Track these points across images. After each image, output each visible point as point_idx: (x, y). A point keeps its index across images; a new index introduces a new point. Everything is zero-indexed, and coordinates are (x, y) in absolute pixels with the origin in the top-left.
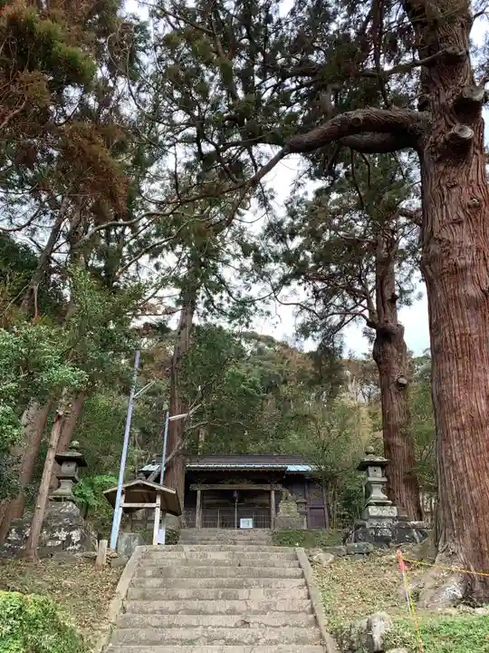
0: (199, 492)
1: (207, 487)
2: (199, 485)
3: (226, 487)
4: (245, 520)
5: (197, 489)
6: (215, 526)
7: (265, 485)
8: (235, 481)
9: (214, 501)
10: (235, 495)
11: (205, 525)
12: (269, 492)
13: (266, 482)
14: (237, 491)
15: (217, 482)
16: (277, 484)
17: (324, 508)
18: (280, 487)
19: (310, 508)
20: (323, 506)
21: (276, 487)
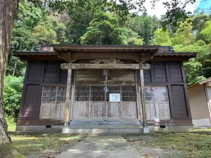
0: (70, 71)
1: (78, 66)
2: (70, 64)
3: (96, 66)
4: (113, 94)
5: (67, 67)
6: (87, 99)
7: (134, 65)
8: (104, 61)
9: (87, 79)
10: (105, 73)
11: (77, 99)
12: (139, 71)
13: (135, 62)
14: (107, 69)
15: (87, 61)
16: (146, 64)
17: (183, 85)
18: (149, 67)
19: (171, 85)
20: (182, 84)
21: (145, 66)
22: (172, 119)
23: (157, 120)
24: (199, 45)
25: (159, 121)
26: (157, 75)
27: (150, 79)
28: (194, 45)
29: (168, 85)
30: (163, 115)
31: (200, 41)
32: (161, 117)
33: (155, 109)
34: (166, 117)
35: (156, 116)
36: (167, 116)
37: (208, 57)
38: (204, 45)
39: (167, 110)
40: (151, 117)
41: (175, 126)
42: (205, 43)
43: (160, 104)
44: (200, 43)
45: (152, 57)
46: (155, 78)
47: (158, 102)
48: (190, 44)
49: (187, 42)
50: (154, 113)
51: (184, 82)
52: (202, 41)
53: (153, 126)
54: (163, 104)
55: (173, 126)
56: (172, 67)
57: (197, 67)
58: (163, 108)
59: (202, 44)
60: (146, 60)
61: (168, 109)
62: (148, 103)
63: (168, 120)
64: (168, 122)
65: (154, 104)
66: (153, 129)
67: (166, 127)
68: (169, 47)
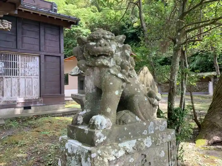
16: (4, 20)
17: (60, 57)
18: (9, 26)
19: (45, 55)
20: (59, 55)
21: (2, 24)
22: (41, 98)
23: (21, 100)
24: (92, 11)
25: (23, 101)
26: (26, 40)
27: (15, 43)
28: (88, 10)
29: (41, 55)
30: (30, 93)
31: (94, 7)
32: (27, 96)
33: (19, 86)
34: (33, 95)
35: (19, 95)
36: (35, 94)
37: (98, 25)
38: (96, 13)
39: (36, 87)
40: (11, 96)
41: (44, 105)
42: (98, 11)
43: (27, 79)
44: (93, 9)
45: (16, 12)
46: (24, 44)
47: (24, 77)
48: (84, 7)
49: (82, 4)
50: (17, 91)
51: (61, 53)
52: (96, 7)
53: (13, 109)
54: (30, 79)
55: (41, 106)
56: (48, 31)
57: (87, 34)
58: (31, 84)
59: (95, 11)
60: (5, 14)
61: (38, 86)
62: (10, 77)
63: (36, 99)
64: (35, 101)
65: (18, 80)
66: (14, 112)
67: (32, 108)
68: (52, 3)
